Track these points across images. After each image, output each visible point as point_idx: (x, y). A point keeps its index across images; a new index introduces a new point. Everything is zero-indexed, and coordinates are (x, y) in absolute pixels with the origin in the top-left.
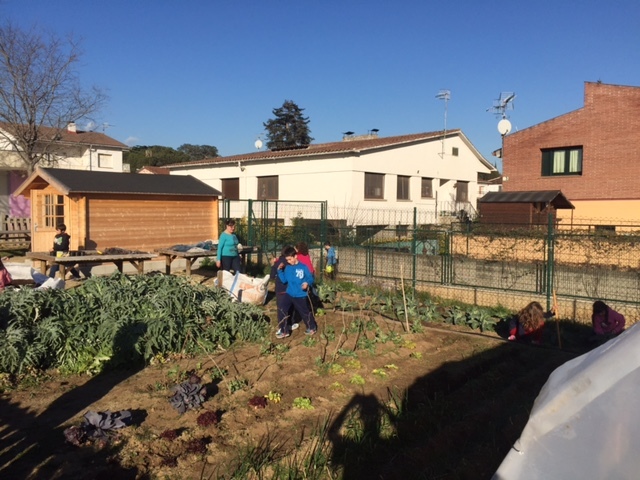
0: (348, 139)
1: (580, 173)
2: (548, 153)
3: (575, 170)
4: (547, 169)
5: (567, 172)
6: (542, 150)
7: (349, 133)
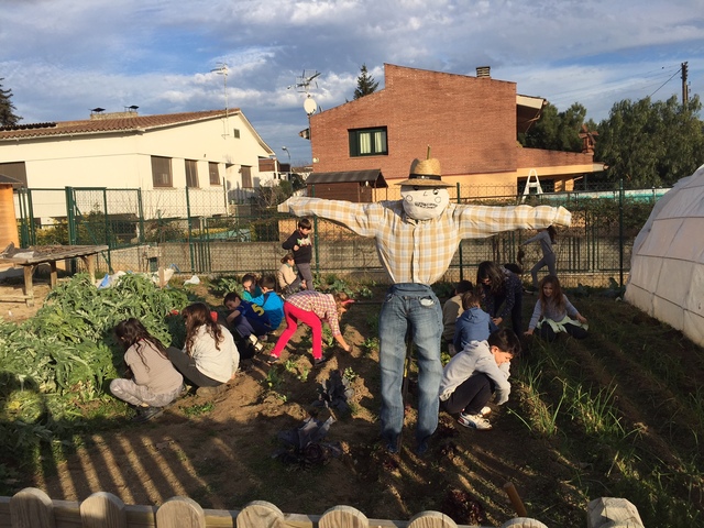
0: (97, 117)
1: (385, 153)
2: (354, 134)
3: (380, 151)
4: (355, 150)
5: (373, 152)
6: (349, 130)
7: (99, 110)
